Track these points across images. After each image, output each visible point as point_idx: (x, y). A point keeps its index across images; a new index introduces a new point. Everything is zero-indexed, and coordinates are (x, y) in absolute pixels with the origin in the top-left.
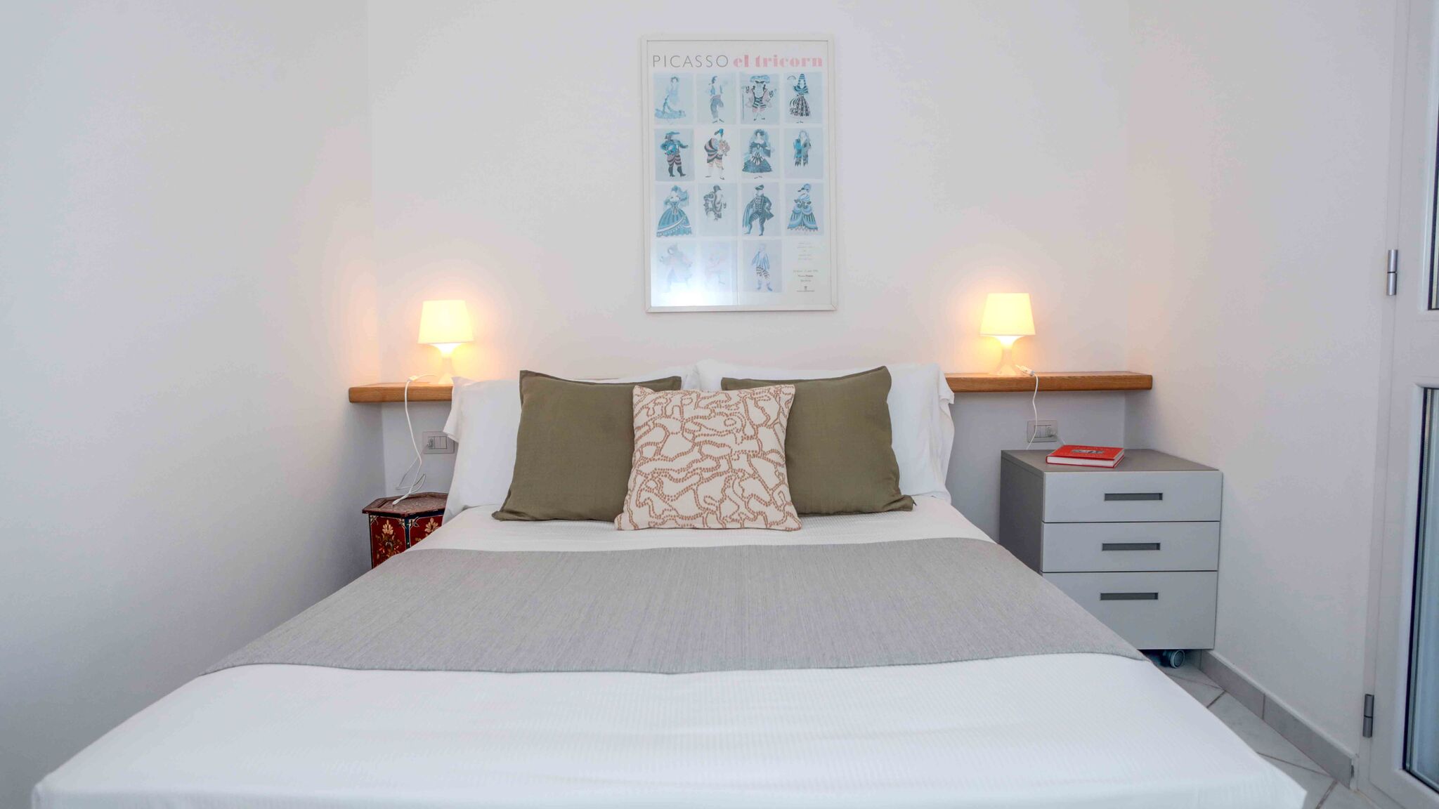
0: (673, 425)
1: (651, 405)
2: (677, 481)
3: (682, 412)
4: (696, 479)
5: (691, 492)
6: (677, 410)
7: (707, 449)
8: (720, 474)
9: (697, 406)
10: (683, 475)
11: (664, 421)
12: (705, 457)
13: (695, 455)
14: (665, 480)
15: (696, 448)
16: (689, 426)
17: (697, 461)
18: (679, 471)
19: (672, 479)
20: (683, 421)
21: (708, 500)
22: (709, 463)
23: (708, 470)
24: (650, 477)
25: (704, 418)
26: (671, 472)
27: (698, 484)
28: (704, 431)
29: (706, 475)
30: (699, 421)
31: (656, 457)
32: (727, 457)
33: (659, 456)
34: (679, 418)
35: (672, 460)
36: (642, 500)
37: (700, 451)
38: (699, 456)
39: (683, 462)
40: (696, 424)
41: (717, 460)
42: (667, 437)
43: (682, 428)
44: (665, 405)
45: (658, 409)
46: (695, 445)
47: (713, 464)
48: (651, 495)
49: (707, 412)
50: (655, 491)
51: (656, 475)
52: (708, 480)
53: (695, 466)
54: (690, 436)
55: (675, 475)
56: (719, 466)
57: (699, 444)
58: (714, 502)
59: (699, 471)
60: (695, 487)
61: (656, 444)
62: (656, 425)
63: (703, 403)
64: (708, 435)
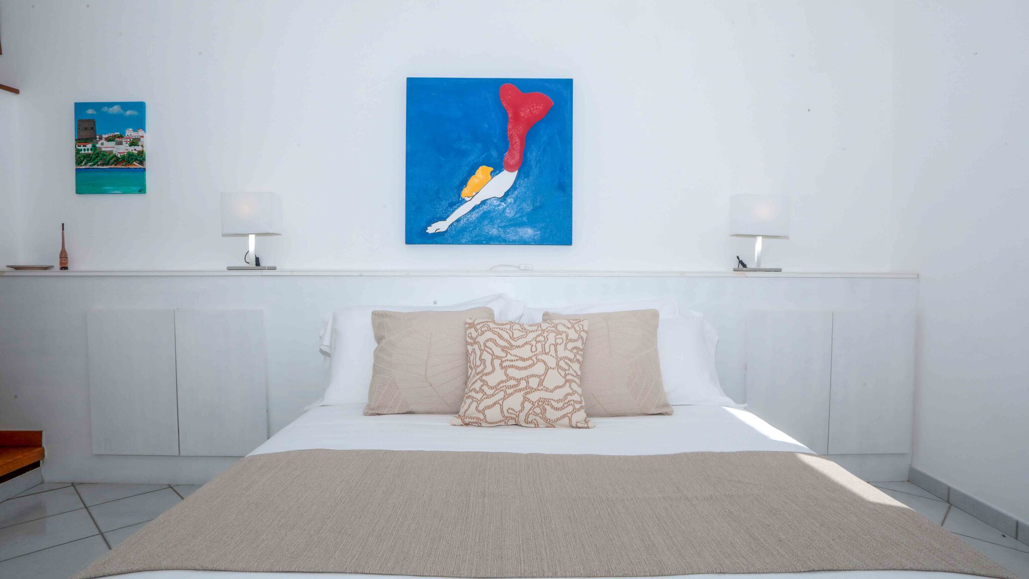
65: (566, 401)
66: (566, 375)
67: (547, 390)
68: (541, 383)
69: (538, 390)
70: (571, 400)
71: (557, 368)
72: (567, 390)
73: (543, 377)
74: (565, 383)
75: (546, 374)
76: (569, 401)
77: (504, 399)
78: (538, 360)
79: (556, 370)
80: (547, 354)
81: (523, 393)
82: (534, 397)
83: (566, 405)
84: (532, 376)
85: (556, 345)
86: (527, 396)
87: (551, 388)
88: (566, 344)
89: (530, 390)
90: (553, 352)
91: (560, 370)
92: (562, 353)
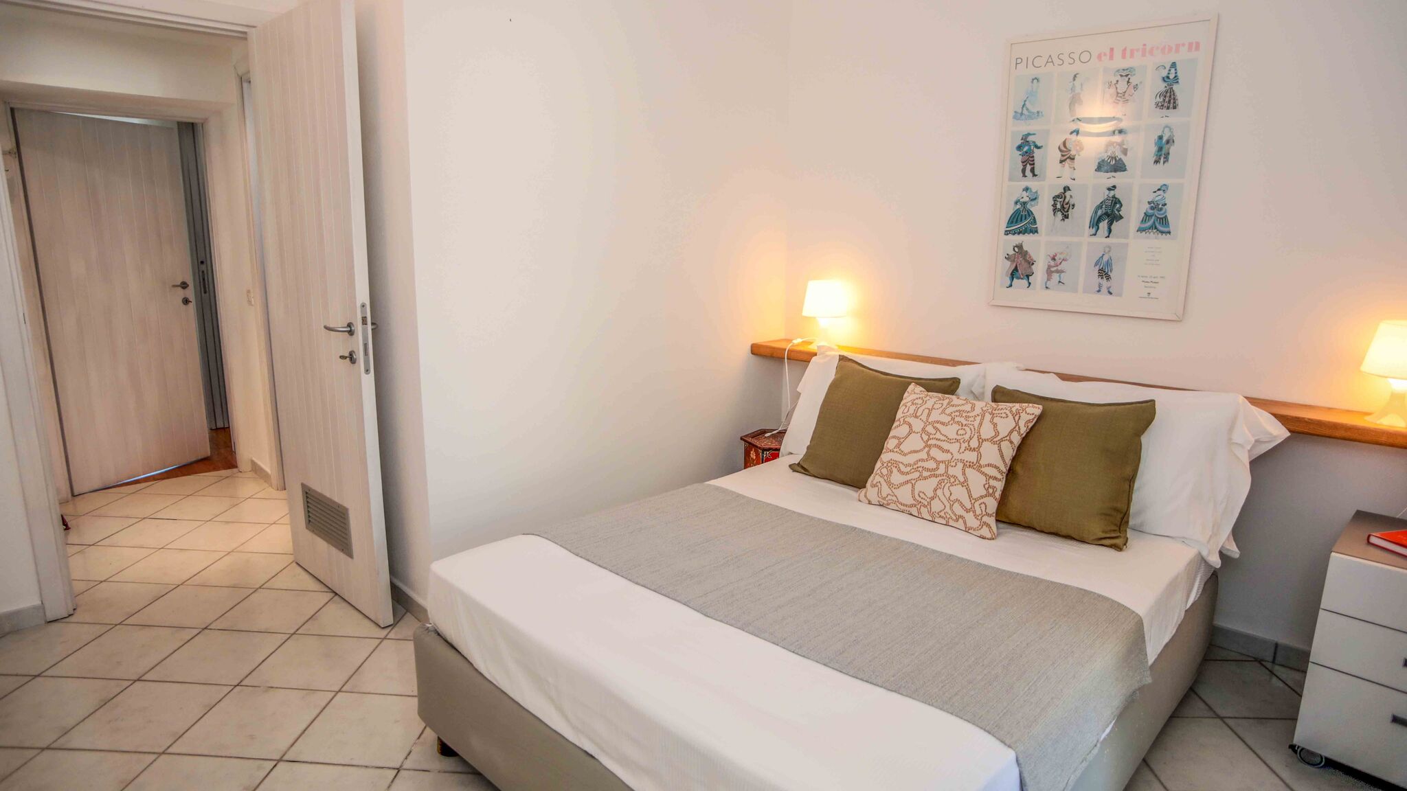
0: (917, 425)
1: (909, 404)
2: (903, 473)
3: (929, 415)
4: (916, 475)
5: (910, 485)
6: (927, 411)
7: (935, 453)
8: (936, 476)
9: (943, 412)
10: (908, 469)
11: (911, 420)
12: (930, 458)
13: (923, 455)
14: (895, 470)
15: (927, 449)
16: (930, 429)
17: (922, 460)
18: (906, 466)
19: (899, 471)
20: (927, 423)
21: (922, 495)
22: (931, 465)
23: (928, 470)
24: (885, 465)
25: (943, 424)
26: (901, 465)
27: (917, 480)
28: (938, 436)
29: (926, 474)
30: (938, 426)
31: (895, 450)
32: (947, 463)
33: (898, 450)
34: (925, 420)
35: (905, 455)
36: (875, 483)
37: (928, 453)
38: (925, 456)
39: (911, 459)
40: (935, 428)
41: (938, 463)
42: (909, 434)
43: (923, 429)
44: (919, 406)
45: (911, 411)
46: (927, 446)
47: (934, 466)
48: (882, 480)
49: (946, 419)
50: (886, 478)
51: (889, 464)
52: (925, 478)
53: (920, 464)
54: (925, 438)
55: (902, 468)
56: (937, 468)
57: (930, 446)
58: (926, 498)
59: (920, 469)
60: (913, 482)
61: (899, 438)
62: (905, 422)
63: (948, 411)
64: (939, 440)
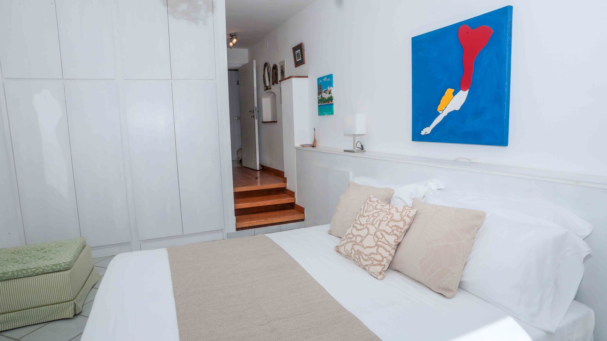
65: (370, 257)
66: (378, 241)
67: (363, 246)
68: (361, 241)
69: (359, 245)
70: (372, 258)
71: (374, 235)
72: (374, 250)
73: (363, 238)
74: (375, 246)
75: (365, 237)
76: (371, 258)
77: (346, 243)
78: (366, 227)
79: (373, 236)
80: (373, 225)
81: (352, 243)
82: (357, 248)
83: (369, 259)
84: (359, 236)
85: (381, 221)
86: (354, 246)
87: (365, 246)
88: (389, 222)
89: (356, 243)
90: (377, 226)
91: (375, 237)
92: (383, 227)
